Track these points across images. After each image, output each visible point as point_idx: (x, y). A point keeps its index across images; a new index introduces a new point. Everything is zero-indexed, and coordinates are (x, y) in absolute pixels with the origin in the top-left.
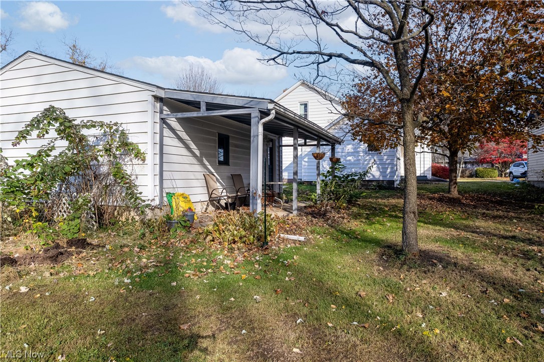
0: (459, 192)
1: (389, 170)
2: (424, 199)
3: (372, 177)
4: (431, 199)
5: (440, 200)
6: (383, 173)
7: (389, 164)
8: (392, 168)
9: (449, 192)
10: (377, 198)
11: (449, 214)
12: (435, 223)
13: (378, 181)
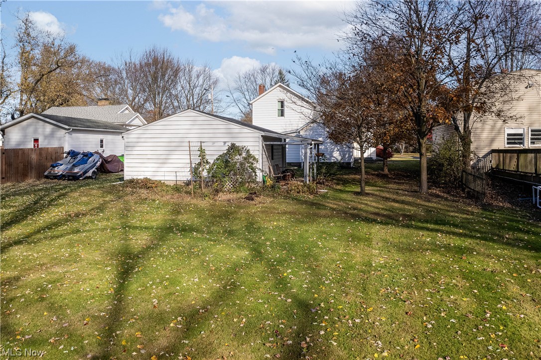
0: (389, 171)
1: (347, 156)
2: (369, 175)
3: (336, 160)
4: (373, 175)
5: (378, 175)
6: (343, 157)
7: (347, 151)
8: (349, 154)
9: (383, 170)
10: (342, 174)
11: (380, 182)
12: (372, 186)
13: (339, 163)
